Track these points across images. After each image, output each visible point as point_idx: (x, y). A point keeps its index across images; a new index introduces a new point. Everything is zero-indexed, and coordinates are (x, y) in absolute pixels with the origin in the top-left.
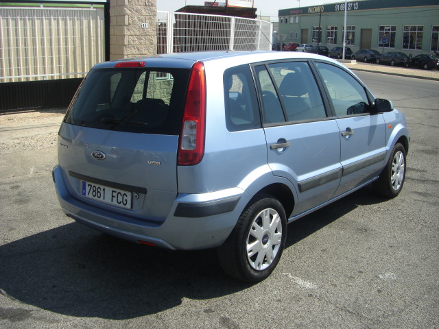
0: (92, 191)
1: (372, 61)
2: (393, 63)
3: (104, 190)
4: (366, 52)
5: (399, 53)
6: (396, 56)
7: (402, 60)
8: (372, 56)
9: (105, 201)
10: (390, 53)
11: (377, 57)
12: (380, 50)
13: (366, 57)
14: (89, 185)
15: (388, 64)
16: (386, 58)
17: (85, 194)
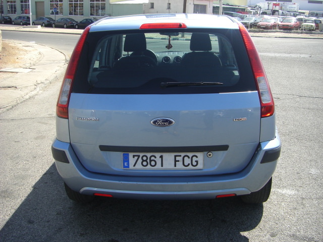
0: (140, 160)
1: (49, 25)
2: (65, 26)
3: (161, 157)
4: (43, 19)
5: (69, 19)
6: (67, 20)
7: (72, 23)
8: (48, 21)
9: (164, 167)
10: (62, 19)
11: (53, 22)
12: (53, 17)
13: (43, 23)
14: (134, 156)
15: (62, 27)
16: (59, 22)
17: (128, 167)
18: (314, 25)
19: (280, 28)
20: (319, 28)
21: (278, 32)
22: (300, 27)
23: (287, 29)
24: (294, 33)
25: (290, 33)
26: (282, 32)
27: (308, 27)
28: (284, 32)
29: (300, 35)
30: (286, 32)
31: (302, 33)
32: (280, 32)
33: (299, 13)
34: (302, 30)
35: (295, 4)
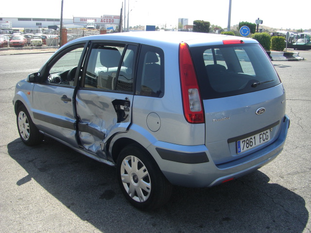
3: (254, 138)
9: (256, 145)
17: (240, 151)
18: (41, 40)
19: (11, 46)
20: (47, 43)
21: (10, 49)
22: (30, 44)
23: (18, 46)
24: (26, 49)
25: (22, 49)
26: (14, 49)
27: (37, 43)
28: (16, 49)
29: (32, 51)
30: (18, 49)
31: (32, 49)
32: (12, 49)
33: (14, 30)
34: (32, 46)
35: (7, 22)
